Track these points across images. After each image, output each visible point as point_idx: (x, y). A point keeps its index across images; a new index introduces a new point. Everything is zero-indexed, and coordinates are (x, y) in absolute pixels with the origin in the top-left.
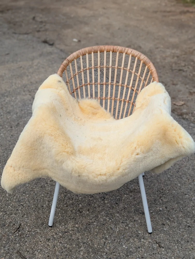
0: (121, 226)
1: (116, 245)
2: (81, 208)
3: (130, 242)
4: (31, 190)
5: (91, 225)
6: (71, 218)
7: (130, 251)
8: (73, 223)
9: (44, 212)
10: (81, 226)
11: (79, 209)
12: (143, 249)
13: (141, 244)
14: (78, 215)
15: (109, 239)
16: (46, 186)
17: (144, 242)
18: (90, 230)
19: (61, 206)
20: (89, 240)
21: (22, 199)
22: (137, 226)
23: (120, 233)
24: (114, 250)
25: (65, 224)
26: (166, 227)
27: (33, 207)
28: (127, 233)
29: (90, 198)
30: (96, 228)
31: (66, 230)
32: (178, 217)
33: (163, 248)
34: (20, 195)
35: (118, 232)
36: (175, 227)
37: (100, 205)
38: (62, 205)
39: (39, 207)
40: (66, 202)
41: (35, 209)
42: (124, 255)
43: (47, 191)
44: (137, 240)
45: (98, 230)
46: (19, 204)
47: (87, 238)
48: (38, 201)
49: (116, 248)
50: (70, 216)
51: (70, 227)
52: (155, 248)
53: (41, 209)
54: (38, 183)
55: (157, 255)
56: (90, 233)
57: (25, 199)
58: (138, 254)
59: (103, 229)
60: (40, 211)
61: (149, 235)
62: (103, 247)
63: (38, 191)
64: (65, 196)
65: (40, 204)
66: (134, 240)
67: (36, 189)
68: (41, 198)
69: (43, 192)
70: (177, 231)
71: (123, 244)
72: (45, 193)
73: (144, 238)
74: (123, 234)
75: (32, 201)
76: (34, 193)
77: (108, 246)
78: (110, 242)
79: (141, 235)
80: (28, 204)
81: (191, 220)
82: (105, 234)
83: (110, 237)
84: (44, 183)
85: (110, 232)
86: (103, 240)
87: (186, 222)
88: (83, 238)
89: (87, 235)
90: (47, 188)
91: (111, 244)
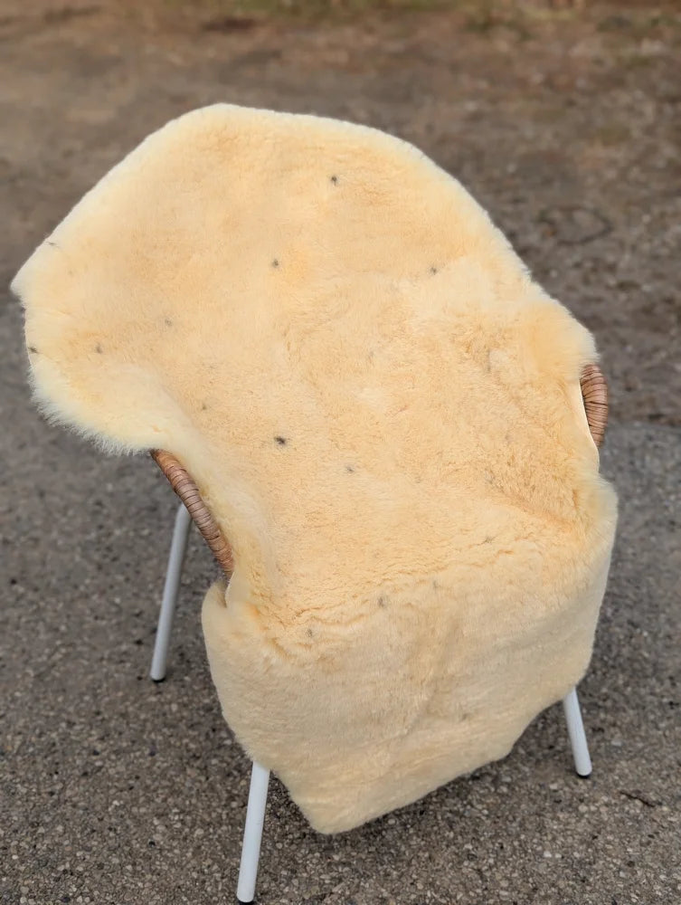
0: (482, 792)
1: (520, 864)
3: (554, 833)
4: (51, 801)
5: (384, 833)
6: (294, 839)
7: (580, 862)
8: (317, 854)
9: (176, 860)
10: (354, 854)
12: (610, 838)
13: (589, 823)
15: (480, 852)
16: (98, 764)
17: (594, 813)
18: (393, 851)
19: (220, 815)
20: (420, 886)
21: (51, 850)
22: (527, 769)
23: (498, 817)
24: (528, 882)
25: (294, 872)
26: (612, 736)
27: (116, 861)
28: (519, 808)
30: (411, 835)
31: (316, 890)
32: (616, 690)
33: (660, 804)
34: (29, 839)
35: (488, 816)
36: (636, 723)
38: (218, 807)
39: (143, 850)
40: (228, 792)
41: (134, 864)
42: (571, 883)
43: (118, 780)
44: (567, 815)
45: (423, 840)
46: (53, 874)
47: (409, 885)
48: (115, 830)
49: (528, 874)
50: (287, 835)
51: (321, 874)
52: (638, 816)
53: (156, 857)
54: (57, 764)
55: (661, 835)
56: (402, 861)
57: (62, 844)
58: (609, 859)
59: (435, 828)
60: (161, 866)
61: (589, 782)
62: (486, 889)
63: (87, 794)
64: (204, 770)
65: (137, 839)
66: (558, 819)
67: (72, 789)
68: (122, 816)
69: (105, 790)
70: (653, 732)
71: (540, 848)
72: (121, 791)
73: (582, 797)
74: (511, 818)
75: (96, 843)
76: (75, 810)
77: (498, 877)
78: (491, 861)
79: (565, 794)
80: (88, 857)
81: (661, 681)
82: (455, 844)
83: (477, 844)
84: (85, 756)
85: (464, 828)
86: (466, 863)
87: (652, 694)
88: (395, 891)
89: (399, 874)
90: (112, 771)
91: (502, 867)
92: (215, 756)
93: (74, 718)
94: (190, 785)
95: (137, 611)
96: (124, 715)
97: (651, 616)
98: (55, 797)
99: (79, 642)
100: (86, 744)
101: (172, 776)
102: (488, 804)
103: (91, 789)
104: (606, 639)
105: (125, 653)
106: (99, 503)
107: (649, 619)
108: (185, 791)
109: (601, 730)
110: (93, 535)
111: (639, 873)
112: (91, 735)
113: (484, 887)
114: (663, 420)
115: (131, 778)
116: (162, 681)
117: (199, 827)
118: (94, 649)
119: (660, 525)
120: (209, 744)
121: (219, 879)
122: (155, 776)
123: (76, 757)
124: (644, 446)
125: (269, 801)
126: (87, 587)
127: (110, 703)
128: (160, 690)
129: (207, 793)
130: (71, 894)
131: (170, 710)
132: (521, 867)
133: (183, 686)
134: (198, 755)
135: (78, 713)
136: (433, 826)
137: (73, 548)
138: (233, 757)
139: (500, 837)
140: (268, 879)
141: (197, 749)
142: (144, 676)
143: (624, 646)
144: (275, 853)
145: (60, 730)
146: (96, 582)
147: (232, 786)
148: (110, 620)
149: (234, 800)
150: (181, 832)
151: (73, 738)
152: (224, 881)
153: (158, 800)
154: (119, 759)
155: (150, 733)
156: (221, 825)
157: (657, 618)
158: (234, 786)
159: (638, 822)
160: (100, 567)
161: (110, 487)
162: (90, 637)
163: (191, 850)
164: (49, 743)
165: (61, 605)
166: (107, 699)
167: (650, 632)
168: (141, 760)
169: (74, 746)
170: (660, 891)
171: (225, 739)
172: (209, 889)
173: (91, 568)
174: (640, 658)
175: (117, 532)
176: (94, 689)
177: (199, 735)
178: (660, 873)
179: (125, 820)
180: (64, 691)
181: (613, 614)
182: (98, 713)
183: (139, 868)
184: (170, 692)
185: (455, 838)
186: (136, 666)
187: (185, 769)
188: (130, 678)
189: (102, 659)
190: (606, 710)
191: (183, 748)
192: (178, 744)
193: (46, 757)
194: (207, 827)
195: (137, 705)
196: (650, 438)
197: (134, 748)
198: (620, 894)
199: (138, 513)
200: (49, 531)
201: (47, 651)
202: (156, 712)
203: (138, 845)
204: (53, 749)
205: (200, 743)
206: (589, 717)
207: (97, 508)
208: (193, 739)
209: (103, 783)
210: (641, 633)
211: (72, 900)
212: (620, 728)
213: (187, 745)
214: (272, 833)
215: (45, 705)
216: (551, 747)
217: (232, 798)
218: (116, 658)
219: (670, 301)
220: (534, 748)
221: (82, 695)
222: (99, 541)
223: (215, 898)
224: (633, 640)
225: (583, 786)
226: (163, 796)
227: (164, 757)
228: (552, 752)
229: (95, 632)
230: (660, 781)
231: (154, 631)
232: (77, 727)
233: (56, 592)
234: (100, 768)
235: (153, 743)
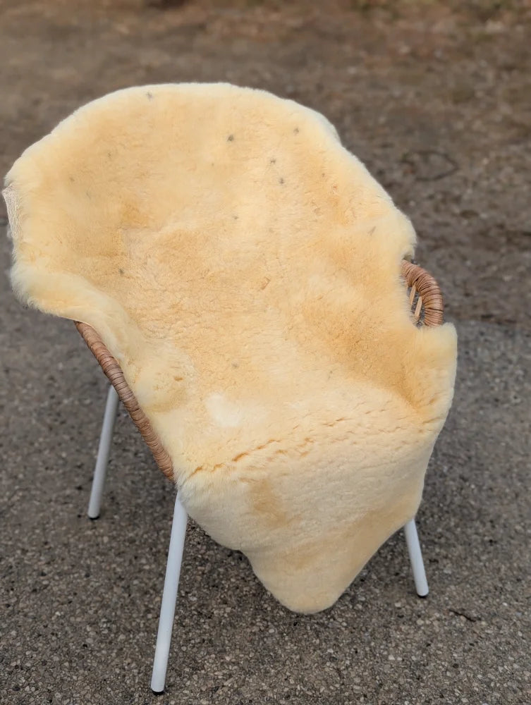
1: (370, 665)
2: (201, 606)
3: (397, 641)
4: (7, 612)
5: (265, 640)
6: (195, 643)
7: (417, 664)
8: (213, 656)
9: (103, 659)
10: (241, 656)
11: (199, 610)
12: (440, 645)
13: (425, 633)
14: (206, 626)
15: (340, 656)
16: (45, 583)
17: (428, 626)
18: (272, 654)
19: (139, 624)
20: (292, 682)
21: (6, 650)
22: (377, 591)
23: (354, 628)
24: (376, 679)
25: (195, 669)
26: (445, 566)
27: (56, 659)
28: (371, 621)
29: (201, 566)
30: (286, 642)
31: (211, 683)
32: (448, 530)
33: (480, 619)
35: (346, 627)
36: (463, 556)
37: (242, 575)
38: (138, 617)
39: (78, 651)
40: (146, 606)
41: (71, 662)
42: (409, 680)
43: (60, 596)
44: (407, 627)
45: (295, 645)
46: (7, 669)
47: (283, 680)
48: (57, 635)
49: (376, 673)
50: (190, 640)
51: (215, 671)
52: (462, 629)
53: (88, 657)
54: (13, 582)
55: (480, 644)
56: (278, 662)
57: (15, 646)
58: (438, 662)
59: (305, 636)
60: (91, 663)
61: (426, 602)
62: (343, 684)
63: (35, 606)
64: (127, 589)
65: (73, 642)
66: (401, 630)
67: (24, 602)
68: (62, 624)
69: (50, 603)
70: (477, 563)
71: (385, 653)
72: (62, 604)
73: (419, 613)
74: (364, 629)
75: (41, 645)
76: (25, 619)
77: (353, 674)
78: (348, 662)
79: (406, 611)
80: (35, 656)
81: (484, 524)
82: (320, 649)
83: (337, 649)
84: (35, 577)
85: (328, 637)
86: (328, 664)
87: (477, 534)
88: (273, 685)
89: (276, 671)
90: (55, 589)
91: (356, 668)
92: (136, 578)
93: (27, 547)
94: (117, 601)
95: (79, 464)
96: (66, 545)
97: (478, 472)
98: (11, 608)
99: (33, 487)
100: (36, 568)
101: (102, 593)
102: (347, 618)
103: (39, 603)
104: (442, 490)
105: (68, 496)
106: (52, 378)
107: (476, 475)
108: (112, 605)
109: (436, 561)
110: (46, 404)
111: (462, 673)
112: (40, 560)
113: (341, 682)
114: (493, 319)
115: (70, 594)
116: (97, 518)
117: (122, 633)
118: (45, 493)
119: (488, 402)
120: (132, 568)
121: (136, 674)
122: (89, 593)
123: (28, 578)
124: (477, 340)
125: (176, 613)
126: (40, 444)
127: (56, 535)
128: (96, 525)
129: (129, 607)
130: (21, 685)
131: (103, 541)
132: (370, 667)
133: (113, 523)
134: (123, 577)
135: (31, 543)
136: (303, 635)
137: (31, 414)
138: (150, 579)
139: (355, 644)
140: (174, 674)
141: (122, 572)
142: (83, 514)
143: (456, 496)
144: (181, 654)
145: (16, 556)
146: (48, 440)
147: (148, 602)
148: (57, 470)
149: (150, 613)
150: (108, 638)
151: (26, 562)
152: (140, 675)
153: (91, 612)
154: (61, 579)
155: (86, 559)
156: (139, 632)
157: (482, 474)
158: (151, 601)
159: (463, 633)
160: (51, 429)
161: (61, 366)
162: (41, 483)
163: (115, 651)
164: (7, 566)
165: (19, 459)
166: (53, 532)
167: (477, 486)
168: (79, 581)
169: (27, 568)
170: (477, 687)
171: (144, 565)
172: (128, 682)
173: (44, 429)
174: (468, 505)
175: (66, 401)
176: (44, 524)
177: (125, 561)
178: (478, 674)
179: (65, 627)
180: (20, 525)
181: (448, 471)
182: (46, 543)
183: (74, 665)
184: (102, 528)
185: (321, 644)
186: (76, 507)
187: (112, 588)
188: (72, 516)
189: (50, 501)
190: (441, 546)
191: (111, 571)
192: (108, 568)
193: (4, 577)
194: (127, 634)
195: (77, 537)
196: (482, 334)
197: (74, 571)
198: (446, 689)
199: (82, 386)
200: (12, 400)
201: (8, 493)
202: (92, 543)
203: (74, 647)
204: (10, 571)
205: (125, 567)
206: (427, 551)
207: (51, 382)
208: (119, 565)
209: (48, 598)
210: (470, 486)
211: (22, 689)
212: (451, 559)
213: (114, 569)
214: (178, 639)
215: (5, 536)
216: (397, 574)
217: (148, 611)
218: (61, 500)
219: (501, 226)
220: (384, 574)
221: (34, 528)
222: (51, 408)
223: (132, 689)
224: (463, 492)
225: (421, 604)
226: (95, 609)
227: (96, 578)
228: (397, 578)
229: (45, 479)
230: (480, 601)
231: (91, 479)
232: (29, 554)
233: (16, 447)
234: (46, 586)
235: (88, 567)
